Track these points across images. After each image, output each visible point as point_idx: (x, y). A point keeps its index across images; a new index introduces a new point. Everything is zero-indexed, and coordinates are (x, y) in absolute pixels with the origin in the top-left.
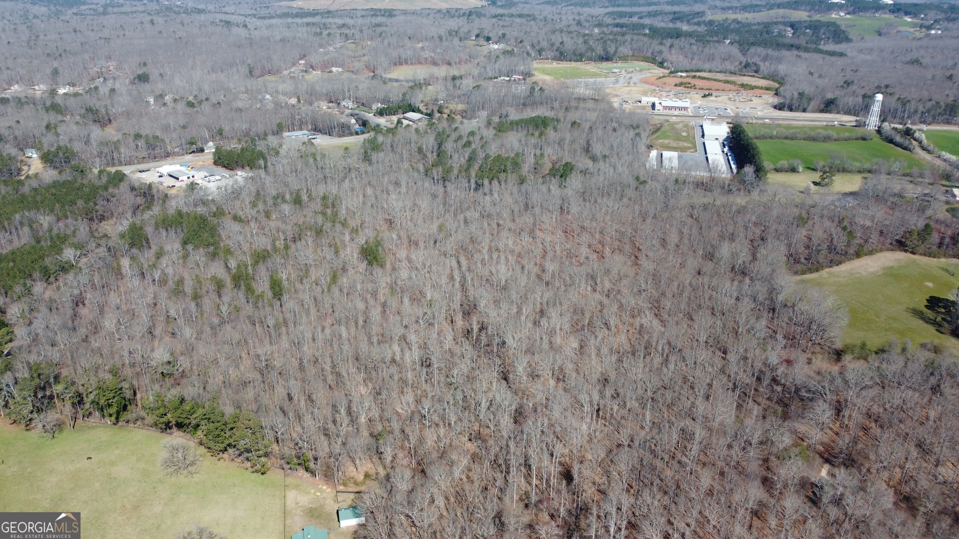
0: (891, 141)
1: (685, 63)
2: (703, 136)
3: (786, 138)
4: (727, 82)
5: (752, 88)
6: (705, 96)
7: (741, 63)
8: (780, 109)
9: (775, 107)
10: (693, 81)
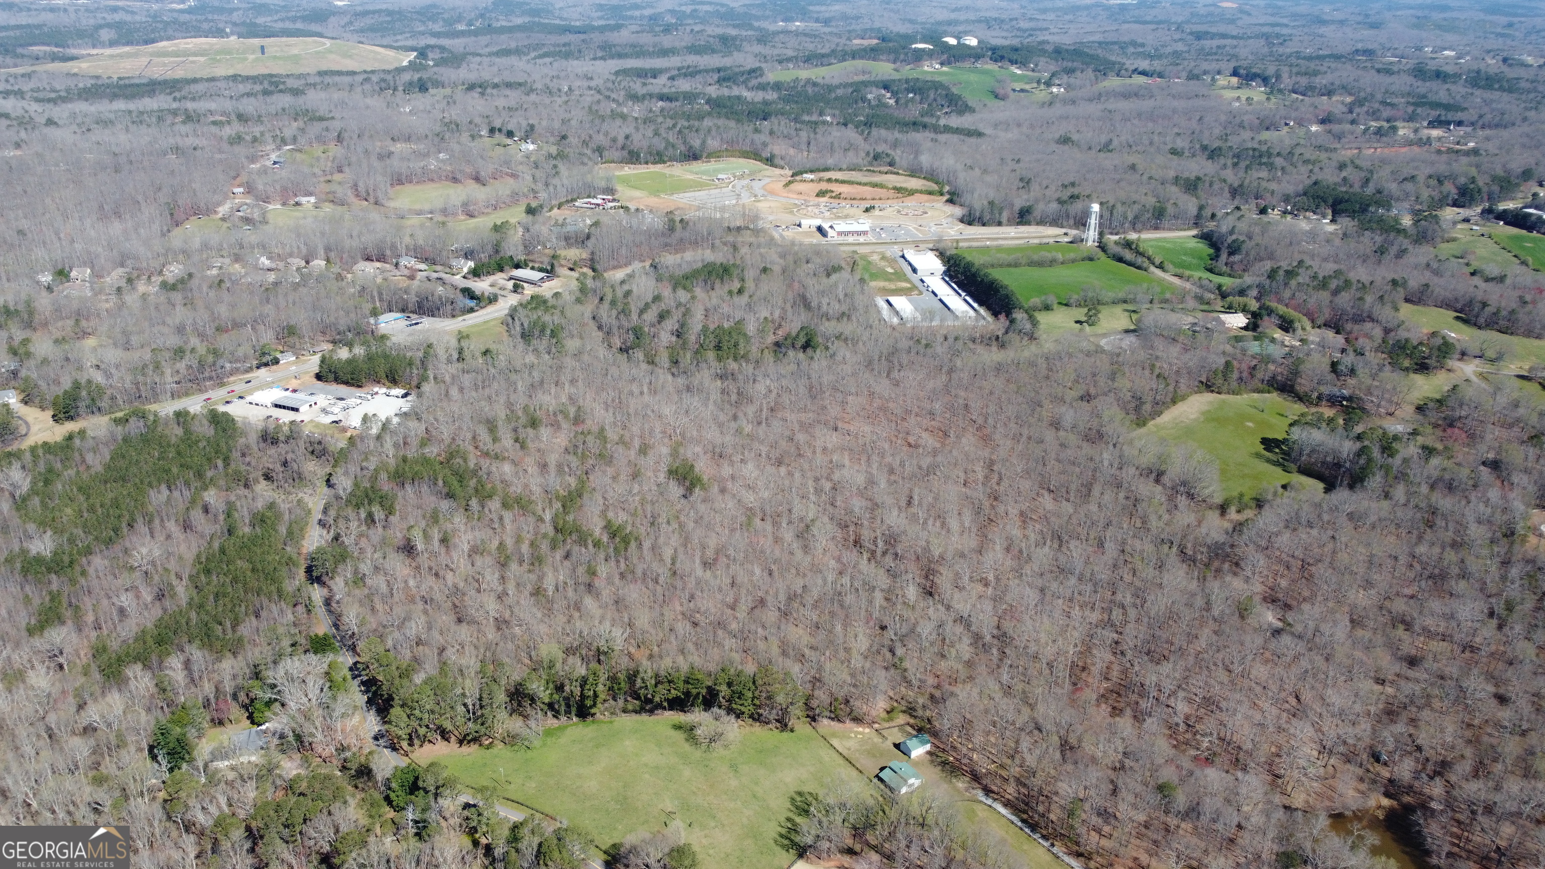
0: (1120, 260)
1: (801, 157)
2: (915, 270)
3: (1009, 265)
4: (875, 185)
5: (911, 193)
6: (867, 210)
7: (868, 154)
8: (970, 223)
9: (962, 221)
10: (837, 188)
